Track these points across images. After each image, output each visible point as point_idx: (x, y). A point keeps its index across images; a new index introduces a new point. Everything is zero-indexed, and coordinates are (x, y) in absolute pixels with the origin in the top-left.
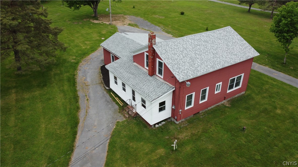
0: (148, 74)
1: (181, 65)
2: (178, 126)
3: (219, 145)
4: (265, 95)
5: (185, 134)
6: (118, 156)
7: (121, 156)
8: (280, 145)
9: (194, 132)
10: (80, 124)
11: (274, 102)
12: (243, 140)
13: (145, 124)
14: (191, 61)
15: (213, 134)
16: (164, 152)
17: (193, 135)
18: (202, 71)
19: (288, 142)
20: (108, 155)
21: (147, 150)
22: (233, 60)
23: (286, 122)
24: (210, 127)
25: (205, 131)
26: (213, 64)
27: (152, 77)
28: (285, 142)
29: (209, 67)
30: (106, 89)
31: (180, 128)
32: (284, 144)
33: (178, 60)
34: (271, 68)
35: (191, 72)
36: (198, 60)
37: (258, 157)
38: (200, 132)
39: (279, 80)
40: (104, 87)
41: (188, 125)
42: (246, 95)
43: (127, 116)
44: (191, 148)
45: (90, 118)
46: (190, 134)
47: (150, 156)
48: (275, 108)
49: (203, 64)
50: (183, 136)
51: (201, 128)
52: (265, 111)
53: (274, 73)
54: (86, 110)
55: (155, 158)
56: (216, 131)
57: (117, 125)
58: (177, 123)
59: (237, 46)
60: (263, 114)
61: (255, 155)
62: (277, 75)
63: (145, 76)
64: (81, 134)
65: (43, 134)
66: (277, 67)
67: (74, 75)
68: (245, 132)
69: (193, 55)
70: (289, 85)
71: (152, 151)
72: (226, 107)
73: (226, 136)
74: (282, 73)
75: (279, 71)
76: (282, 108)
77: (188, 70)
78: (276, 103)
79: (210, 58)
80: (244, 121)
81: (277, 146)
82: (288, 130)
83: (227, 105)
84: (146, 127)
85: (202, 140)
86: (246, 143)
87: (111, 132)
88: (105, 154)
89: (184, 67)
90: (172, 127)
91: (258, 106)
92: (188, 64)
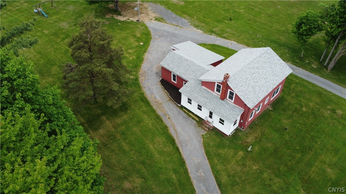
0: (219, 98)
1: (248, 95)
2: (244, 133)
3: (274, 143)
4: (293, 95)
5: (250, 138)
6: (216, 162)
7: (218, 160)
8: (309, 136)
9: (256, 136)
10: (176, 141)
11: (300, 101)
12: (287, 137)
13: (222, 133)
14: (253, 89)
15: (268, 136)
16: (243, 154)
17: (256, 138)
18: (261, 96)
19: (313, 133)
20: (209, 161)
21: (232, 154)
22: (278, 81)
23: (310, 118)
24: (265, 130)
25: (263, 134)
26: (266, 89)
27: (224, 101)
28: (311, 134)
29: (265, 91)
30: (177, 106)
31: (246, 134)
32: (311, 136)
33: (245, 91)
34: (292, 64)
35: (255, 100)
36: (257, 87)
37: (298, 148)
38: (260, 135)
39: (300, 77)
40: (176, 104)
41: (250, 130)
42: (280, 97)
43: (207, 129)
44: (258, 148)
45: (181, 135)
46: (254, 137)
47: (235, 158)
48: (302, 106)
49: (261, 90)
50: (250, 140)
51: (259, 131)
52: (296, 110)
53: (296, 69)
54: (173, 128)
55: (239, 158)
56: (269, 132)
57: (203, 138)
58: (243, 130)
59: (278, 67)
60: (295, 113)
61: (296, 146)
62: (298, 71)
63: (218, 100)
64: (182, 148)
65: (156, 154)
66: (297, 63)
67: (143, 94)
68: (287, 131)
69: (253, 83)
70: (308, 81)
71: (236, 154)
72: (270, 110)
73: (276, 135)
74: (301, 69)
75: (299, 67)
76: (306, 106)
77: (253, 98)
78: (301, 101)
79: (264, 83)
80: (284, 121)
81: (307, 138)
82: (312, 124)
83: (270, 109)
84: (223, 136)
85: (263, 141)
86: (289, 139)
87: (202, 144)
88: (207, 161)
89: (251, 96)
90: (240, 134)
91: (290, 107)
92: (252, 93)
